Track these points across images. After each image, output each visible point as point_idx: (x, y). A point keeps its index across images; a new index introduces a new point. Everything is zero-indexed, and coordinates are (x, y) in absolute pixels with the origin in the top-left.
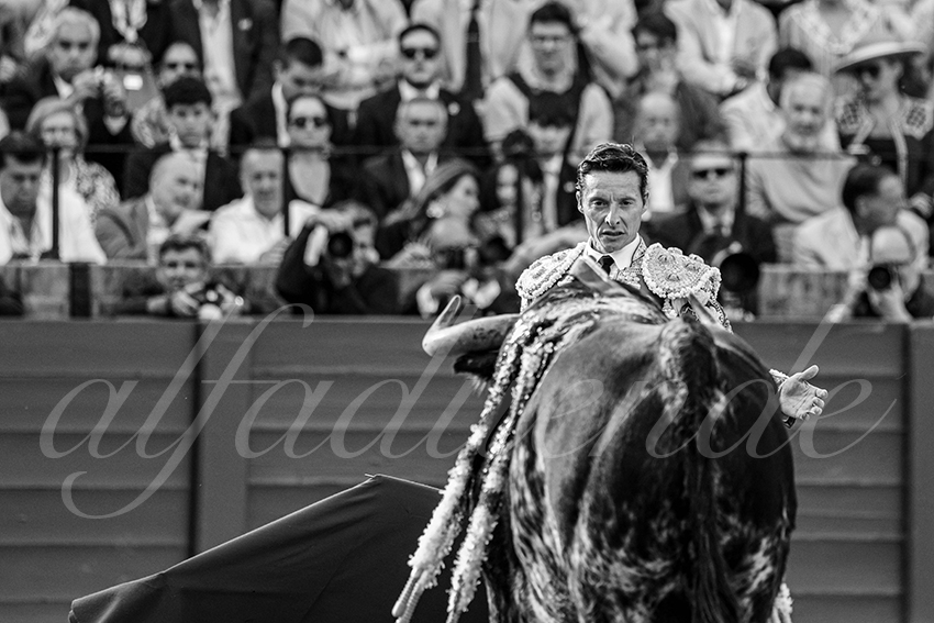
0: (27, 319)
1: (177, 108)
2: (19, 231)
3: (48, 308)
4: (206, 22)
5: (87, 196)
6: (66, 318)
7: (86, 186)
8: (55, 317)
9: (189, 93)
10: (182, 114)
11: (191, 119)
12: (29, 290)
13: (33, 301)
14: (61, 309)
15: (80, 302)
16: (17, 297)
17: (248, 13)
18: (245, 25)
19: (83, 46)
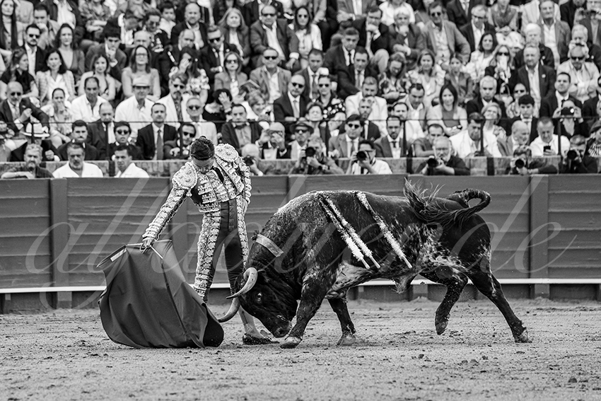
0: (472, 176)
1: (522, 105)
2: (474, 145)
3: (480, 172)
4: (530, 75)
5: (496, 135)
6: (486, 175)
7: (496, 132)
8: (482, 175)
9: (527, 100)
10: (523, 107)
11: (526, 109)
12: (474, 167)
13: (474, 170)
14: (484, 172)
15: (491, 170)
16: (469, 169)
17: (545, 72)
18: (544, 76)
19: (491, 89)
